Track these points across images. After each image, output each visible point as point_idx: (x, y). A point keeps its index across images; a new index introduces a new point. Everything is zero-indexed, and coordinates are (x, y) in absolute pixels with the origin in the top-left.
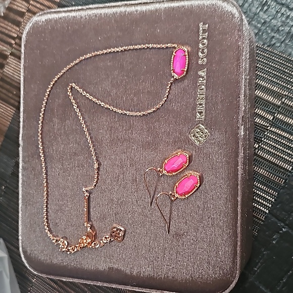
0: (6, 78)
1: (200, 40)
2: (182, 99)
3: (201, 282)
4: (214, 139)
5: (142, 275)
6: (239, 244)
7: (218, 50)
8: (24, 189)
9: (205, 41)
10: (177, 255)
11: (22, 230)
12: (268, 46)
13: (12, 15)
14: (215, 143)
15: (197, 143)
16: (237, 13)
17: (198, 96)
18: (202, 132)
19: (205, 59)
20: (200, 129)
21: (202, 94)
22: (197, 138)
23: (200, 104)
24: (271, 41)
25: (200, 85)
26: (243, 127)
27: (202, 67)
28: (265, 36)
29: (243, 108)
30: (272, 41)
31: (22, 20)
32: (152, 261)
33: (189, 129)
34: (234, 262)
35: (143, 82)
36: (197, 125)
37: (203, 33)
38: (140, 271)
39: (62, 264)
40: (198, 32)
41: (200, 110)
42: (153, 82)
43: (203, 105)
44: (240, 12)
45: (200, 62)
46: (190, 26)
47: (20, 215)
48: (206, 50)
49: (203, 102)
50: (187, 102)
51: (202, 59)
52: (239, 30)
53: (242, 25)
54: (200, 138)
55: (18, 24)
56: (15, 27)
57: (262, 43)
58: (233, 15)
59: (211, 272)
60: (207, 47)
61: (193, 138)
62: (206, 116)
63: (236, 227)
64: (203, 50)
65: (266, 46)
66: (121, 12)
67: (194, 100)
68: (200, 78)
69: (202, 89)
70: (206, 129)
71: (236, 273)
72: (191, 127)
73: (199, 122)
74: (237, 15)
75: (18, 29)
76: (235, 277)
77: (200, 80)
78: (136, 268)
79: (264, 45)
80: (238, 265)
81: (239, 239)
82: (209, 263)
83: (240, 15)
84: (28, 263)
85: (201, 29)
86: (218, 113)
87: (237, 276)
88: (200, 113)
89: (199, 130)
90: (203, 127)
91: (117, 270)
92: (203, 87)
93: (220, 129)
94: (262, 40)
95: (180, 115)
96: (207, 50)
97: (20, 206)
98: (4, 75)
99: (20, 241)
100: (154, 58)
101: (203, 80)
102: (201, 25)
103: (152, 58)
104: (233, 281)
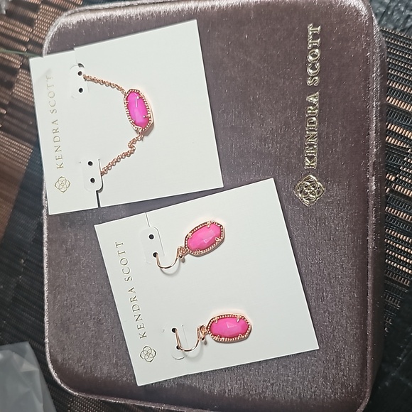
0: (16, 103)
1: (310, 50)
2: (282, 137)
3: (314, 405)
4: (331, 196)
5: (226, 395)
6: (369, 349)
7: (337, 64)
8: (51, 271)
9: (317, 51)
10: (278, 366)
11: (49, 329)
12: (402, 31)
13: (20, 10)
14: (333, 202)
15: (306, 202)
16: (364, 9)
17: (307, 133)
18: (313, 187)
19: (317, 78)
20: (310, 182)
21: (314, 131)
22: (305, 194)
23: (311, 145)
24: (405, 22)
25: (309, 117)
26: (374, 178)
27: (312, 90)
28: (396, 16)
29: (375, 150)
30: (407, 22)
31: (35, 16)
32: (242, 375)
33: (293, 181)
34: (363, 376)
35: (224, 112)
36: (305, 175)
37: (313, 39)
38: (224, 389)
39: (109, 379)
40: (307, 37)
41: (310, 153)
42: (239, 113)
43: (315, 147)
44: (368, 8)
45: (309, 82)
46: (294, 29)
47: (46, 307)
48: (318, 64)
49: (314, 141)
50: (291, 142)
51: (313, 77)
52: (367, 35)
53: (371, 26)
54: (311, 196)
55: (30, 22)
56: (25, 27)
57: (392, 27)
58: (358, 12)
59: (329, 391)
60: (320, 60)
61: (300, 195)
62: (318, 163)
63: (365, 325)
64: (314, 64)
65: (398, 30)
66: (190, 9)
67: (301, 139)
68: (310, 106)
69: (313, 123)
70: (319, 181)
71: (366, 392)
72: (296, 179)
73: (310, 171)
74: (364, 11)
75: (30, 29)
76: (364, 397)
77: (310, 109)
78: (217, 385)
79: (395, 29)
80: (368, 380)
81: (369, 343)
82: (325, 378)
83: (368, 11)
84: (59, 377)
85: (310, 33)
86: (338, 159)
87: (368, 395)
88: (311, 158)
89: (309, 184)
90: (314, 178)
91: (190, 387)
92: (314, 119)
93: (340, 182)
94: (392, 22)
95: (281, 161)
96: (320, 64)
97: (46, 294)
98: (13, 98)
99: (47, 346)
100: (240, 77)
101: (314, 110)
102: (310, 27)
103: (237, 77)
104: (361, 404)
